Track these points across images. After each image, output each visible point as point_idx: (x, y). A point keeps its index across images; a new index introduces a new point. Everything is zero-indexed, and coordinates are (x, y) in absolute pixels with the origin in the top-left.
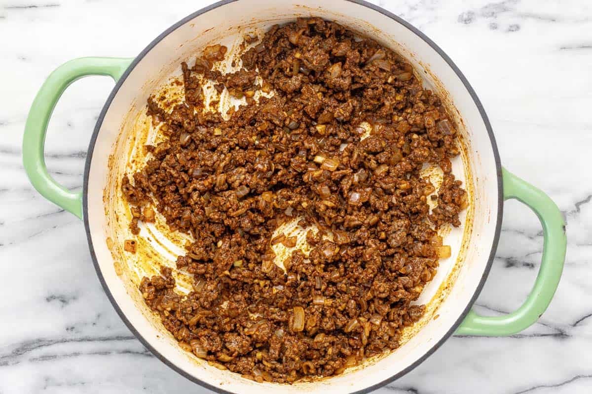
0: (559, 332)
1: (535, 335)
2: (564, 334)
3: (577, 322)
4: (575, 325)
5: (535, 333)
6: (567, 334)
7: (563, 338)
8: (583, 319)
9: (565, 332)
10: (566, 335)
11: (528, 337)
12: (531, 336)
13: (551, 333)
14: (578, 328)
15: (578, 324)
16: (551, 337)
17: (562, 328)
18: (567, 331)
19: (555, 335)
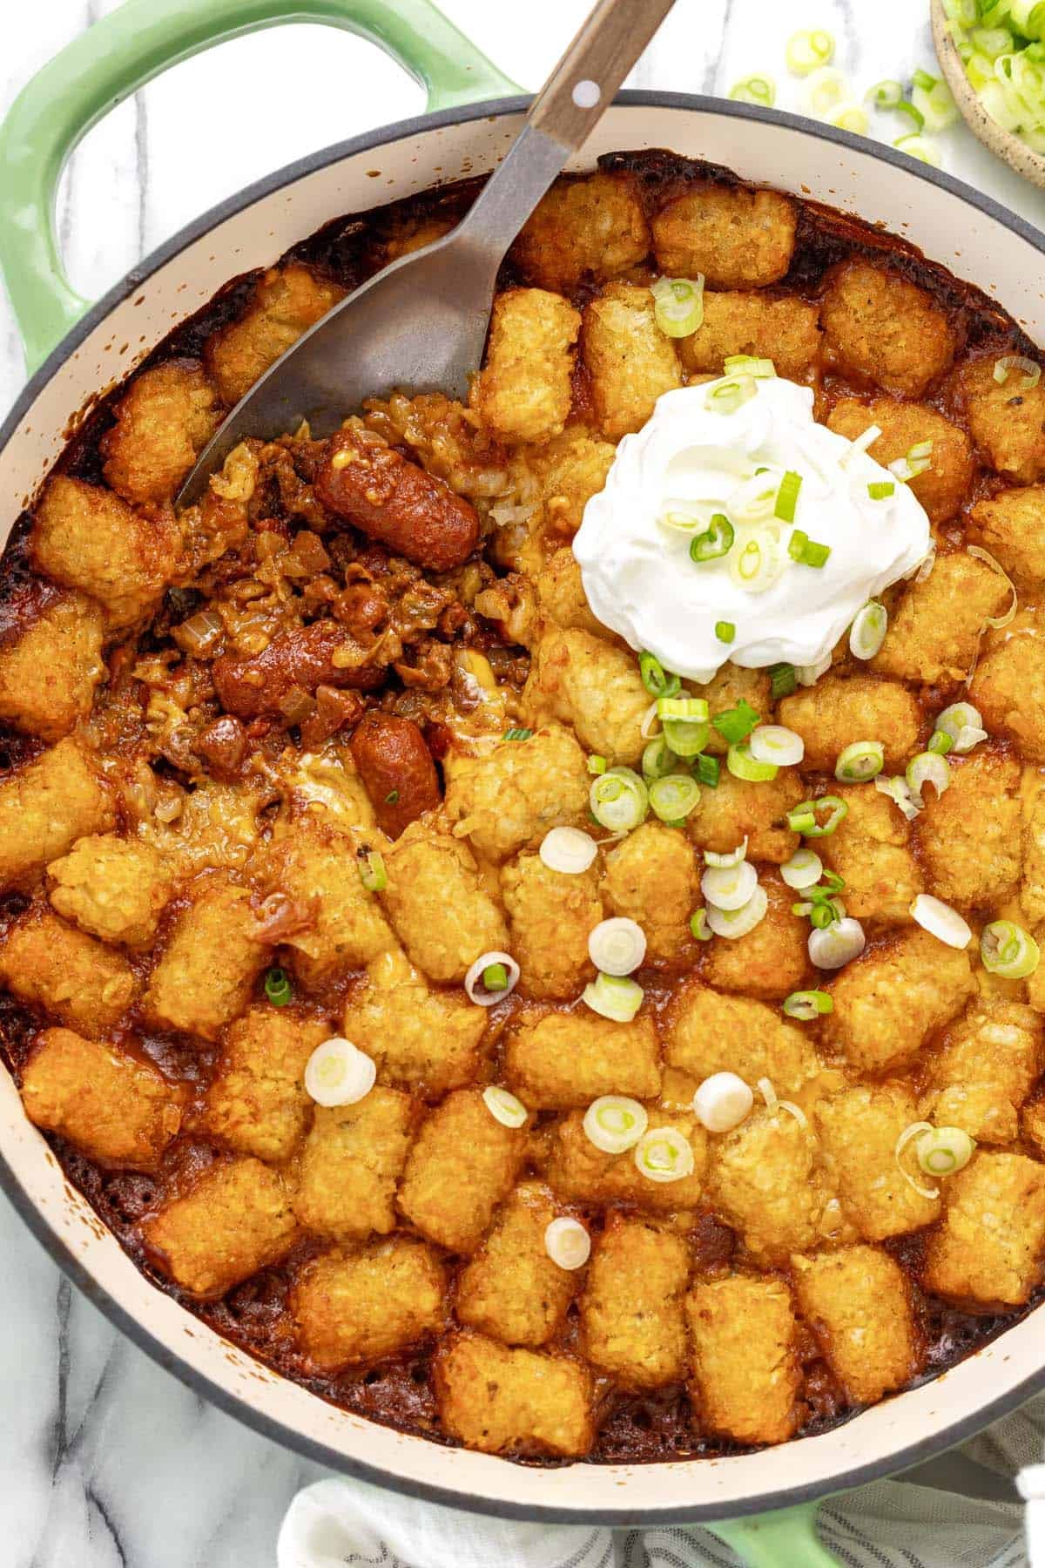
0: (69, 1442)
1: (65, 1355)
2: (64, 1458)
3: (100, 1506)
4: (90, 1496)
5: (71, 1357)
6: (62, 1467)
7: (51, 1451)
8: (110, 1526)
9: (70, 1461)
10: (57, 1466)
11: (60, 1328)
12: (63, 1341)
13: (70, 1409)
14: (82, 1508)
15: (94, 1506)
16: (57, 1412)
17: (83, 1451)
18: (73, 1471)
19: (59, 1426)
